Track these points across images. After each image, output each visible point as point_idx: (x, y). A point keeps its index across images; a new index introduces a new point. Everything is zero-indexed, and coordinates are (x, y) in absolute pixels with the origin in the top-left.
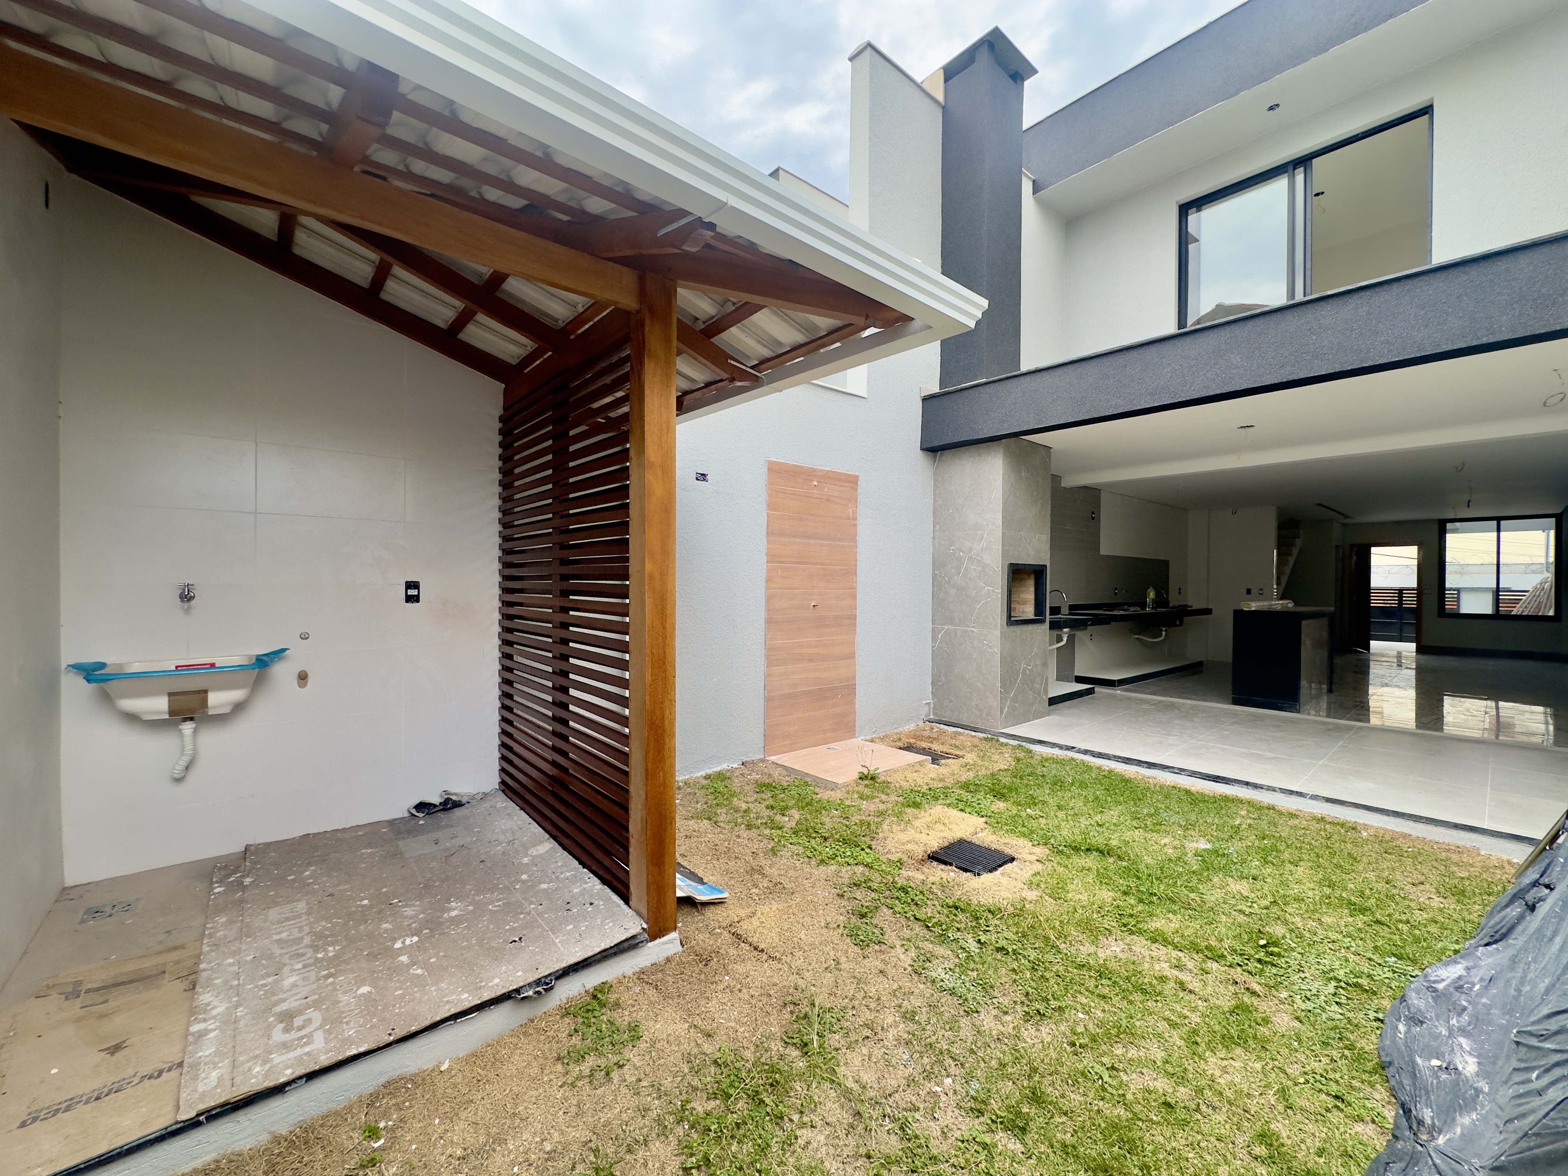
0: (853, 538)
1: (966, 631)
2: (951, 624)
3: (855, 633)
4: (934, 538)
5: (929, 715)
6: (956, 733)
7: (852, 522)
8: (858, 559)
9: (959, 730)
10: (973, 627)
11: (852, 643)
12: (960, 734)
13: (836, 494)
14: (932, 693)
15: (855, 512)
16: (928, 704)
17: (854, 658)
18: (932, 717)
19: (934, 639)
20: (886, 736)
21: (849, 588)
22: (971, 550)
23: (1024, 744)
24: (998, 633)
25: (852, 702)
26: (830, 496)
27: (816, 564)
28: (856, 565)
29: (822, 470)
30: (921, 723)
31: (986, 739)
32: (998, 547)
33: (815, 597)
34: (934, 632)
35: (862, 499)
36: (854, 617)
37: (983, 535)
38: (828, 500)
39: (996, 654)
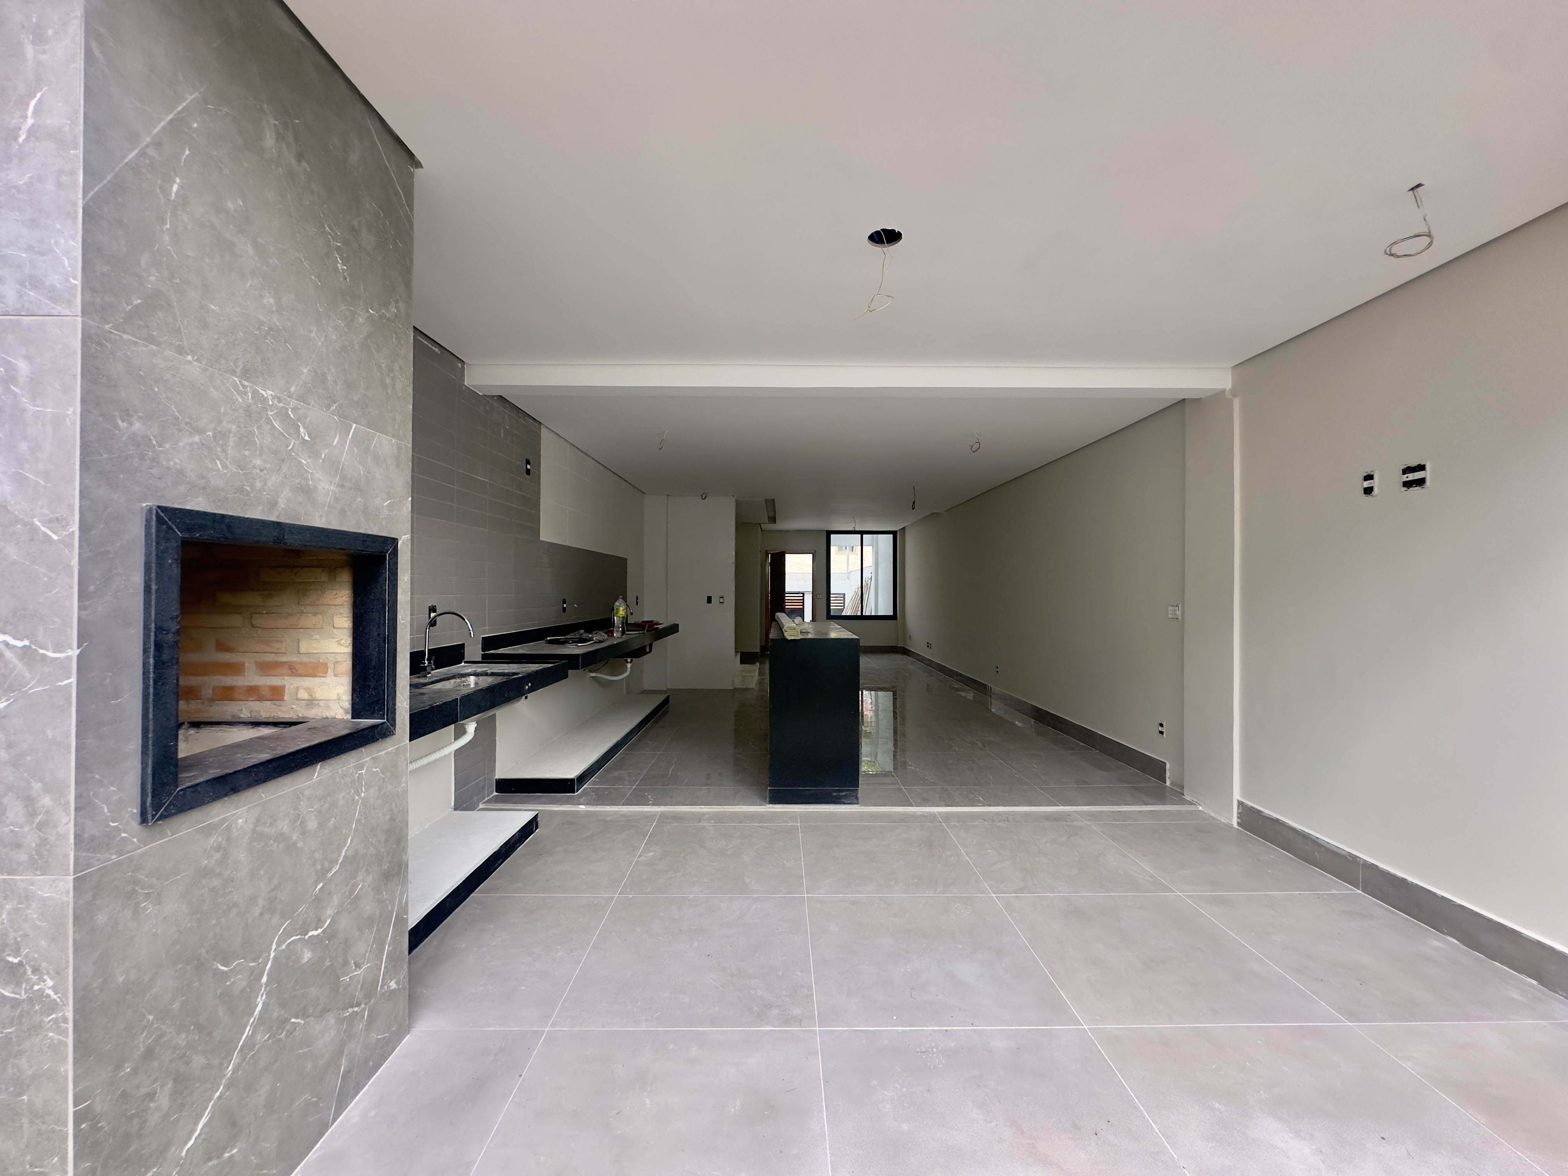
39: (53, 1007)
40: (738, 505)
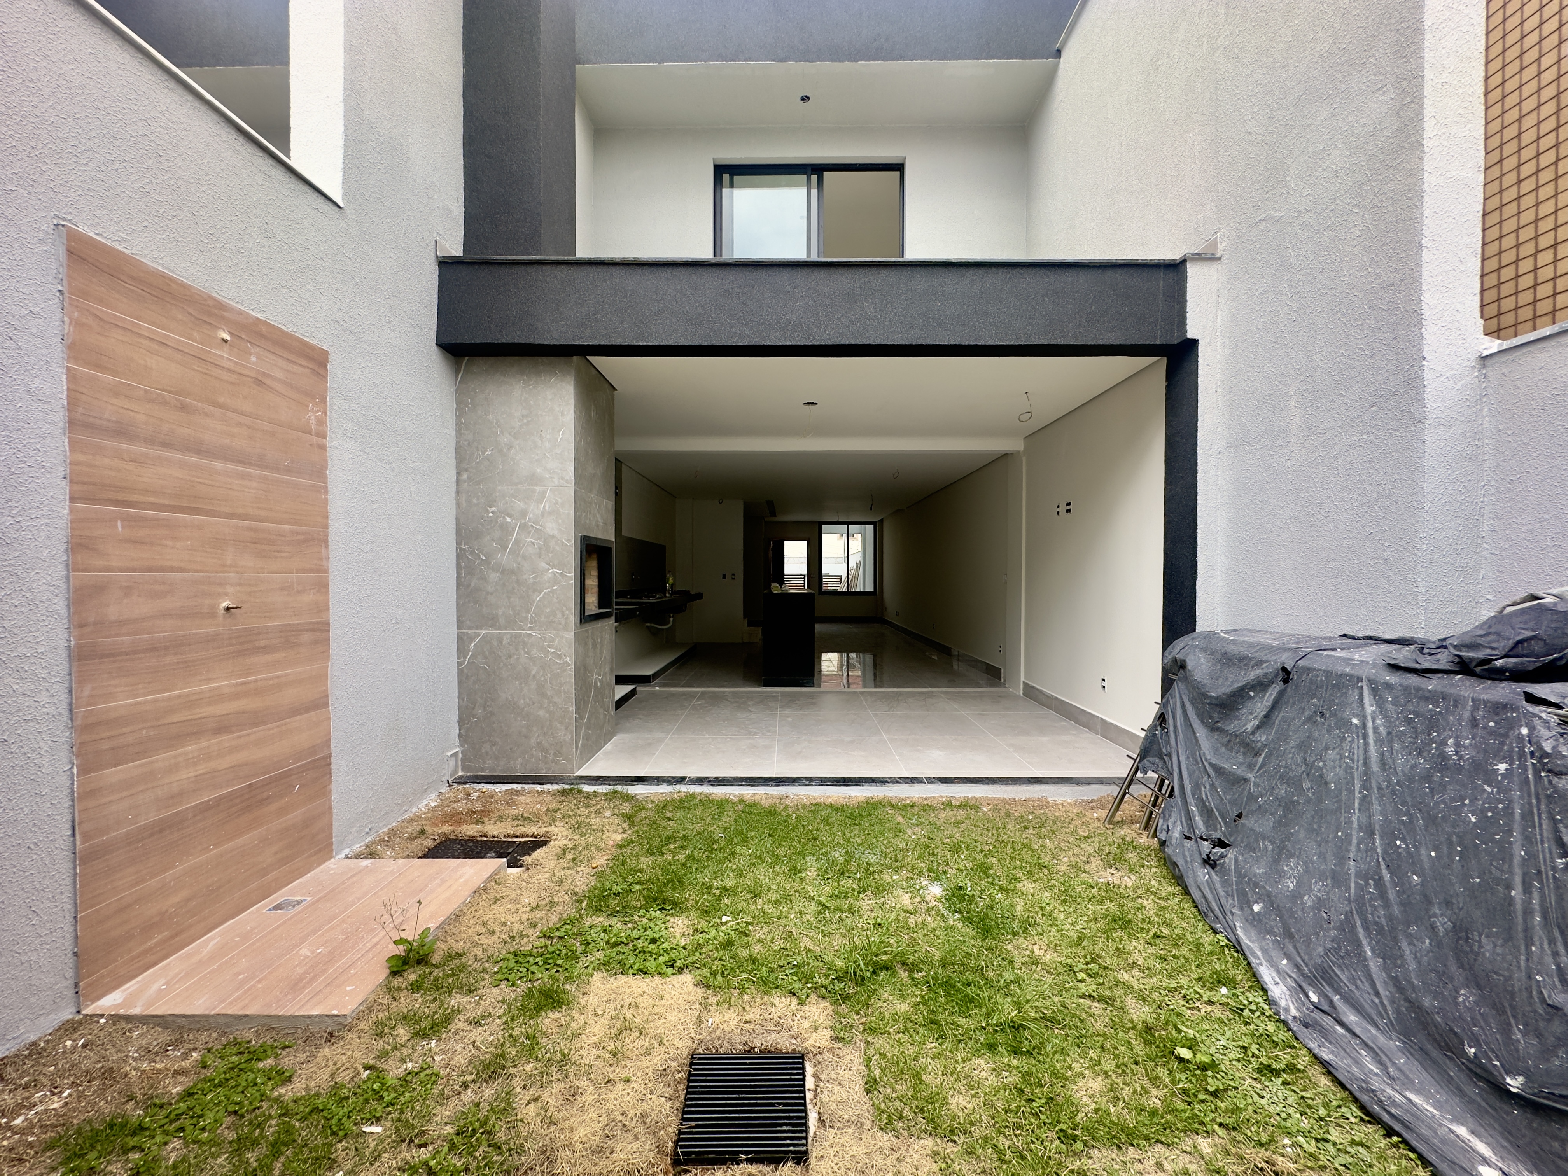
0: (319, 472)
1: (517, 636)
2: (493, 626)
3: (327, 658)
4: (458, 492)
5: (456, 771)
6: (511, 792)
7: (315, 440)
8: (331, 516)
9: (515, 786)
10: (531, 629)
11: (322, 677)
12: (518, 793)
13: (279, 374)
14: (460, 736)
15: (321, 422)
16: (455, 755)
17: (326, 705)
18: (460, 774)
19: (461, 651)
20: (393, 833)
21: (311, 571)
22: (524, 513)
23: (619, 788)
24: (570, 635)
25: (324, 792)
26: (264, 374)
27: (231, 516)
28: (326, 526)
29: (240, 313)
30: (444, 789)
31: (563, 793)
32: (569, 511)
33: (230, 589)
34: (462, 642)
35: (334, 401)
36: (323, 628)
37: (544, 492)
38: (259, 382)
39: (569, 665)
40: (745, 503)
